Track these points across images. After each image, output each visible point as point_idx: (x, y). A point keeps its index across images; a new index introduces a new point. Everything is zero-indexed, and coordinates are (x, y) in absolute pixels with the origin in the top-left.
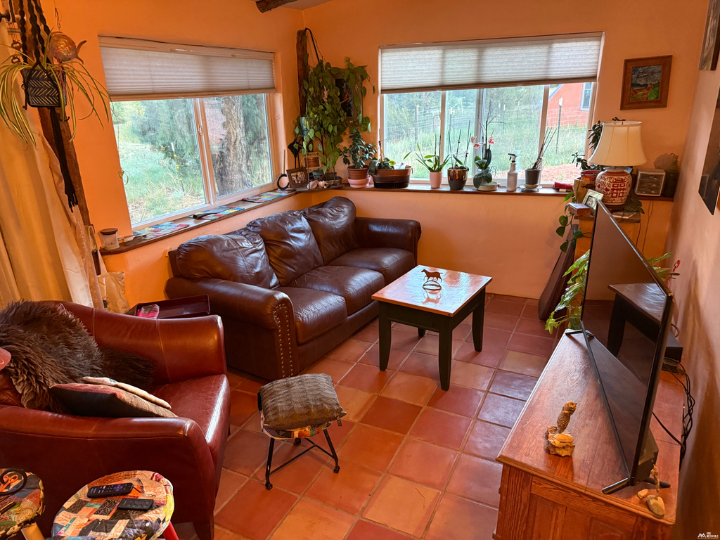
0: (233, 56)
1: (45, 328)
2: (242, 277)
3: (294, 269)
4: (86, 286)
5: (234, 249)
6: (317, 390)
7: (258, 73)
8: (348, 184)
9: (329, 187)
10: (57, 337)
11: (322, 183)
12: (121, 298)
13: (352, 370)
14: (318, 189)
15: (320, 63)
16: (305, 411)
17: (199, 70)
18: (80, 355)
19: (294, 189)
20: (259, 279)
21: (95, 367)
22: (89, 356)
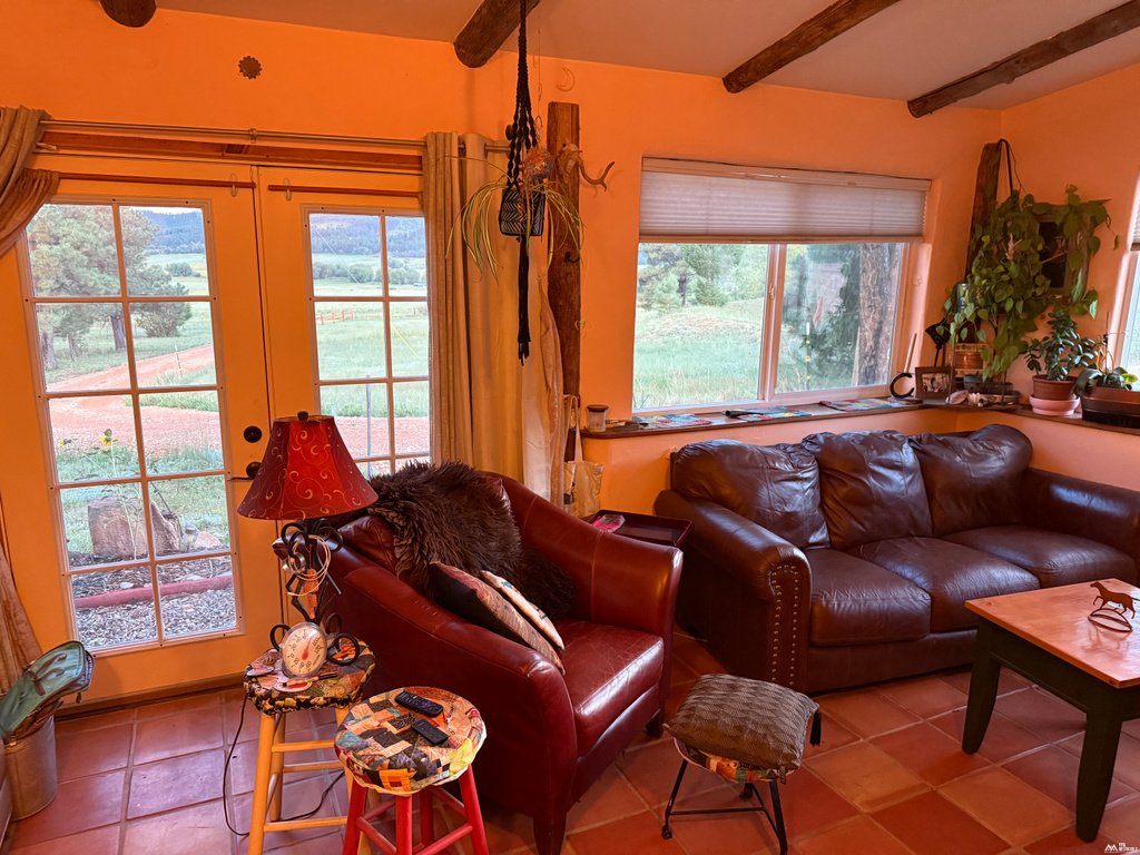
0: (850, 183)
1: (465, 499)
2: (758, 512)
3: (863, 526)
4: (547, 469)
5: (757, 468)
6: (772, 711)
7: (896, 210)
8: (1030, 407)
9: (988, 406)
10: (475, 513)
11: (974, 397)
12: (592, 497)
13: (908, 728)
14: (965, 407)
15: (1014, 194)
16: (732, 732)
17: (786, 204)
18: (493, 544)
19: (921, 402)
20: (787, 524)
21: (506, 565)
22: (504, 549)
